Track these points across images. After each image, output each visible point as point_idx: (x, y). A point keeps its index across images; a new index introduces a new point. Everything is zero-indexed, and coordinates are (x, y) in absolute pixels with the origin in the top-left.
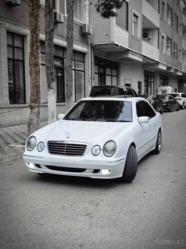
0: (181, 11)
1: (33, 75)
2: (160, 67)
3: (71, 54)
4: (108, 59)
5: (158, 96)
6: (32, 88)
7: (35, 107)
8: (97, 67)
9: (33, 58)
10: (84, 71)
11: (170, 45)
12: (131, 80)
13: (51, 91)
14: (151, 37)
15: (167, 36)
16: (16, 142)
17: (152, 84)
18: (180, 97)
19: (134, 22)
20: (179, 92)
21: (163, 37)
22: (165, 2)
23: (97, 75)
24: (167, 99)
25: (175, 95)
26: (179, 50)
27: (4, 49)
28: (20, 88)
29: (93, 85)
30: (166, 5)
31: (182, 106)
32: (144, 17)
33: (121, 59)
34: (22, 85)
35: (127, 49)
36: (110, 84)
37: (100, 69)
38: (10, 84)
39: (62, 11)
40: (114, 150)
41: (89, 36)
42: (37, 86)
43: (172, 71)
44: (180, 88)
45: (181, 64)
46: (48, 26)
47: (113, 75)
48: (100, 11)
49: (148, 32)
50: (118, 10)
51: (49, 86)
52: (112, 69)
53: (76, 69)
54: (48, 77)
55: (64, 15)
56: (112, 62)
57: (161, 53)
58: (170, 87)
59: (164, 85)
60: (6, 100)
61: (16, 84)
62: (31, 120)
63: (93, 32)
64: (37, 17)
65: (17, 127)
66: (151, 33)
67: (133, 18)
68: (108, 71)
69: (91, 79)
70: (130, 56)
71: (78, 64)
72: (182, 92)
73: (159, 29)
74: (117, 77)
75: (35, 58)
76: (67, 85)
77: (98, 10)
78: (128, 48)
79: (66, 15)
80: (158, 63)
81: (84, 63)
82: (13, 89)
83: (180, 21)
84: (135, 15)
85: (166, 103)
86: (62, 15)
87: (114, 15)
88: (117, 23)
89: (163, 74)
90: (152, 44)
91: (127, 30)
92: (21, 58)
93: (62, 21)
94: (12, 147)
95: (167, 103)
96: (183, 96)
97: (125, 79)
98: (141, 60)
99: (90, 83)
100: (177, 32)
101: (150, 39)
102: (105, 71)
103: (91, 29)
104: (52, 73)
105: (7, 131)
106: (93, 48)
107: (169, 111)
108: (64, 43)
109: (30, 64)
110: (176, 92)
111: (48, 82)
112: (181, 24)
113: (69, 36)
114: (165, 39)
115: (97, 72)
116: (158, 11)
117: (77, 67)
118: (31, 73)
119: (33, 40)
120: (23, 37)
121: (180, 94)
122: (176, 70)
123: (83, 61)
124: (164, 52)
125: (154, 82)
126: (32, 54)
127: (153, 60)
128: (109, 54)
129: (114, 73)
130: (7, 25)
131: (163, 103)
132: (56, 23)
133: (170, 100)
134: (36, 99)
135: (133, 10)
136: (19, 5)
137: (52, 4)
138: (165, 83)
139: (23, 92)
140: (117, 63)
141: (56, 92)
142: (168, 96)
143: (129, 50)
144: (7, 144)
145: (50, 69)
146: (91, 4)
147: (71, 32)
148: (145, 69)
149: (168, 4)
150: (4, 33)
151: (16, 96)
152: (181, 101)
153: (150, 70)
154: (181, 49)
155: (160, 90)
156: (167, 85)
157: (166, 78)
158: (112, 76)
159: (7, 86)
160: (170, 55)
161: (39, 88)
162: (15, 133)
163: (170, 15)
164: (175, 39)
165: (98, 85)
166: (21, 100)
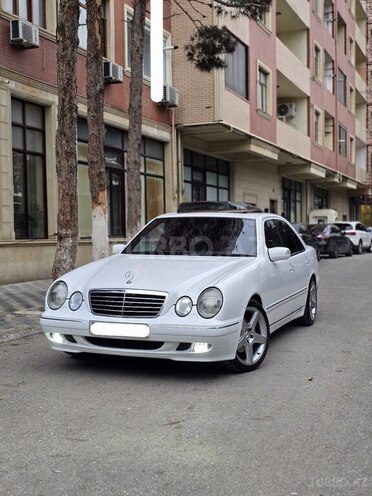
0: (351, 65)
1: (64, 174)
2: (313, 171)
3: (137, 139)
4: (211, 154)
5: (310, 227)
6: (62, 200)
7: (67, 236)
8: (189, 170)
9: (64, 142)
10: (163, 178)
11: (331, 129)
12: (256, 196)
13: (99, 209)
14: (294, 113)
15: (326, 113)
16: (28, 307)
17: (298, 204)
18: (354, 231)
19: (262, 85)
20: (351, 220)
21: (317, 114)
22: (320, 48)
23: (189, 185)
24: (327, 233)
25: (343, 227)
26: (348, 140)
27: (7, 131)
28: (36, 207)
29: (181, 202)
30: (322, 54)
31: (358, 247)
32: (279, 74)
33: (236, 154)
34: (40, 202)
35: (247, 135)
36: (214, 199)
37: (194, 173)
38: (16, 199)
39: (120, 60)
40: (218, 306)
41: (172, 109)
42: (72, 195)
43: (336, 180)
44: (354, 214)
45: (354, 166)
46: (92, 84)
47: (220, 185)
48: (195, 57)
49: (288, 105)
50: (230, 56)
51: (95, 200)
52: (218, 173)
53: (148, 172)
54: (92, 182)
55: (124, 67)
56: (217, 160)
57: (314, 145)
58: (332, 212)
59: (321, 207)
60: (8, 230)
61: (29, 201)
62: (60, 262)
63: (180, 103)
64: (71, 63)
65: (29, 283)
66: (294, 106)
67: (259, 77)
68: (211, 179)
69: (178, 191)
70: (254, 148)
71: (153, 163)
72: (357, 220)
73: (308, 98)
74: (228, 189)
75: (67, 142)
76: (130, 200)
77: (190, 56)
78: (249, 133)
79: (128, 69)
80: (308, 163)
81: (163, 161)
82: (22, 210)
83: (349, 84)
84: (262, 70)
85: (326, 240)
86: (120, 68)
87: (222, 66)
88: (226, 85)
89: (319, 186)
90: (295, 127)
91: (247, 98)
92: (39, 150)
93: (121, 78)
94: (20, 315)
95: (328, 240)
96: (358, 227)
97: (244, 194)
98: (275, 157)
99: (176, 201)
100: (345, 105)
101: (292, 117)
102: (205, 179)
103: (177, 96)
104: (100, 175)
105: (10, 290)
106: (183, 132)
107: (332, 256)
108: (123, 122)
109: (57, 153)
110: (344, 220)
111: (92, 192)
112: (351, 90)
113: (133, 104)
114: (322, 118)
115: (189, 179)
116: (306, 63)
117: (150, 168)
118: (59, 170)
119: (63, 106)
120: (43, 109)
121: (354, 224)
122: (345, 179)
123: (161, 157)
124: (320, 142)
125: (301, 202)
126: (61, 133)
127: (300, 158)
128: (212, 144)
129: (223, 183)
130: (13, 85)
131: (320, 239)
132: (109, 82)
133: (333, 235)
134: (69, 221)
135: (259, 61)
136: (34, 47)
137: (100, 42)
138: (323, 204)
139: (43, 214)
140: (228, 163)
141: (108, 210)
142: (329, 227)
143: (251, 137)
144: (11, 310)
145: (96, 166)
146: (176, 48)
147: (137, 97)
148: (284, 175)
149: (325, 51)
150: (7, 101)
151: (28, 223)
152: (356, 237)
153: (292, 179)
154: (353, 137)
155: (314, 216)
156: (327, 207)
157: (325, 193)
158: (218, 187)
159: (11, 203)
160: (331, 149)
161: (76, 200)
162: (26, 294)
163: (331, 72)
164: (342, 118)
165: (190, 201)
166: (39, 231)
